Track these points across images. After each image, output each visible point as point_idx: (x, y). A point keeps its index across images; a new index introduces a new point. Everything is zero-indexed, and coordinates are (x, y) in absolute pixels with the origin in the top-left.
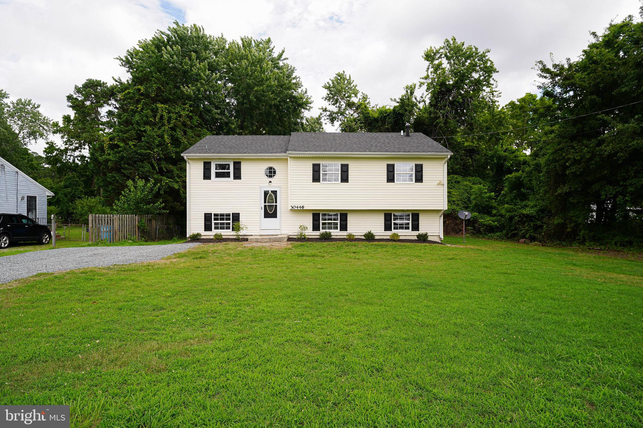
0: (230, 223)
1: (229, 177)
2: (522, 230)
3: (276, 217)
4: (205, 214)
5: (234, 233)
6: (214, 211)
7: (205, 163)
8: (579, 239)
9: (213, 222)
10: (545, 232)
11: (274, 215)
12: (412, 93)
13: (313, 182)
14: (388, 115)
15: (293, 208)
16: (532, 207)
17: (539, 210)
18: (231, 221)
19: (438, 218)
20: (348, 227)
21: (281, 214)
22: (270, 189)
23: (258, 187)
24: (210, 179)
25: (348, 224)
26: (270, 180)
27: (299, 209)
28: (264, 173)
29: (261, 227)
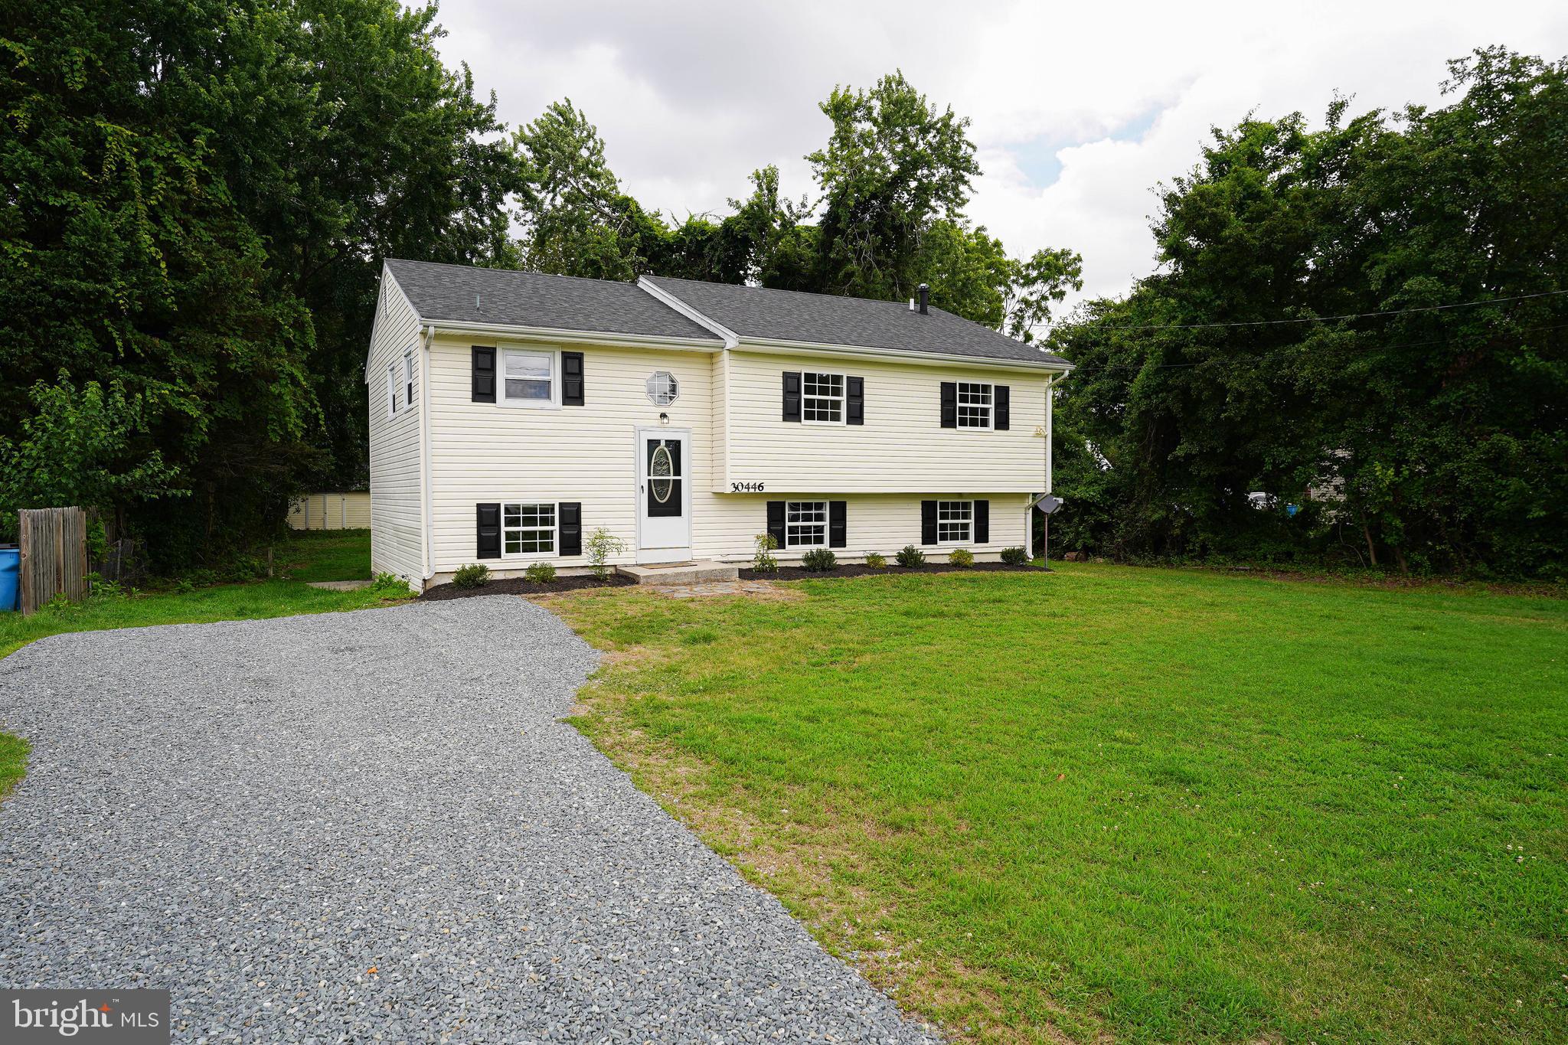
0: (552, 532)
1: (549, 397)
2: (1067, 533)
3: (678, 513)
4: (479, 507)
6: (504, 497)
7: (477, 352)
8: (1191, 551)
9: (503, 529)
10: (1123, 537)
11: (673, 508)
12: (772, 191)
13: (784, 420)
14: (710, 239)
15: (737, 488)
16: (1090, 483)
17: (1106, 491)
18: (556, 528)
19: (1023, 511)
20: (848, 536)
21: (690, 504)
22: (663, 436)
23: (631, 428)
24: (494, 401)
25: (848, 530)
26: (663, 410)
27: (752, 490)
28: (645, 389)
29: (640, 542)
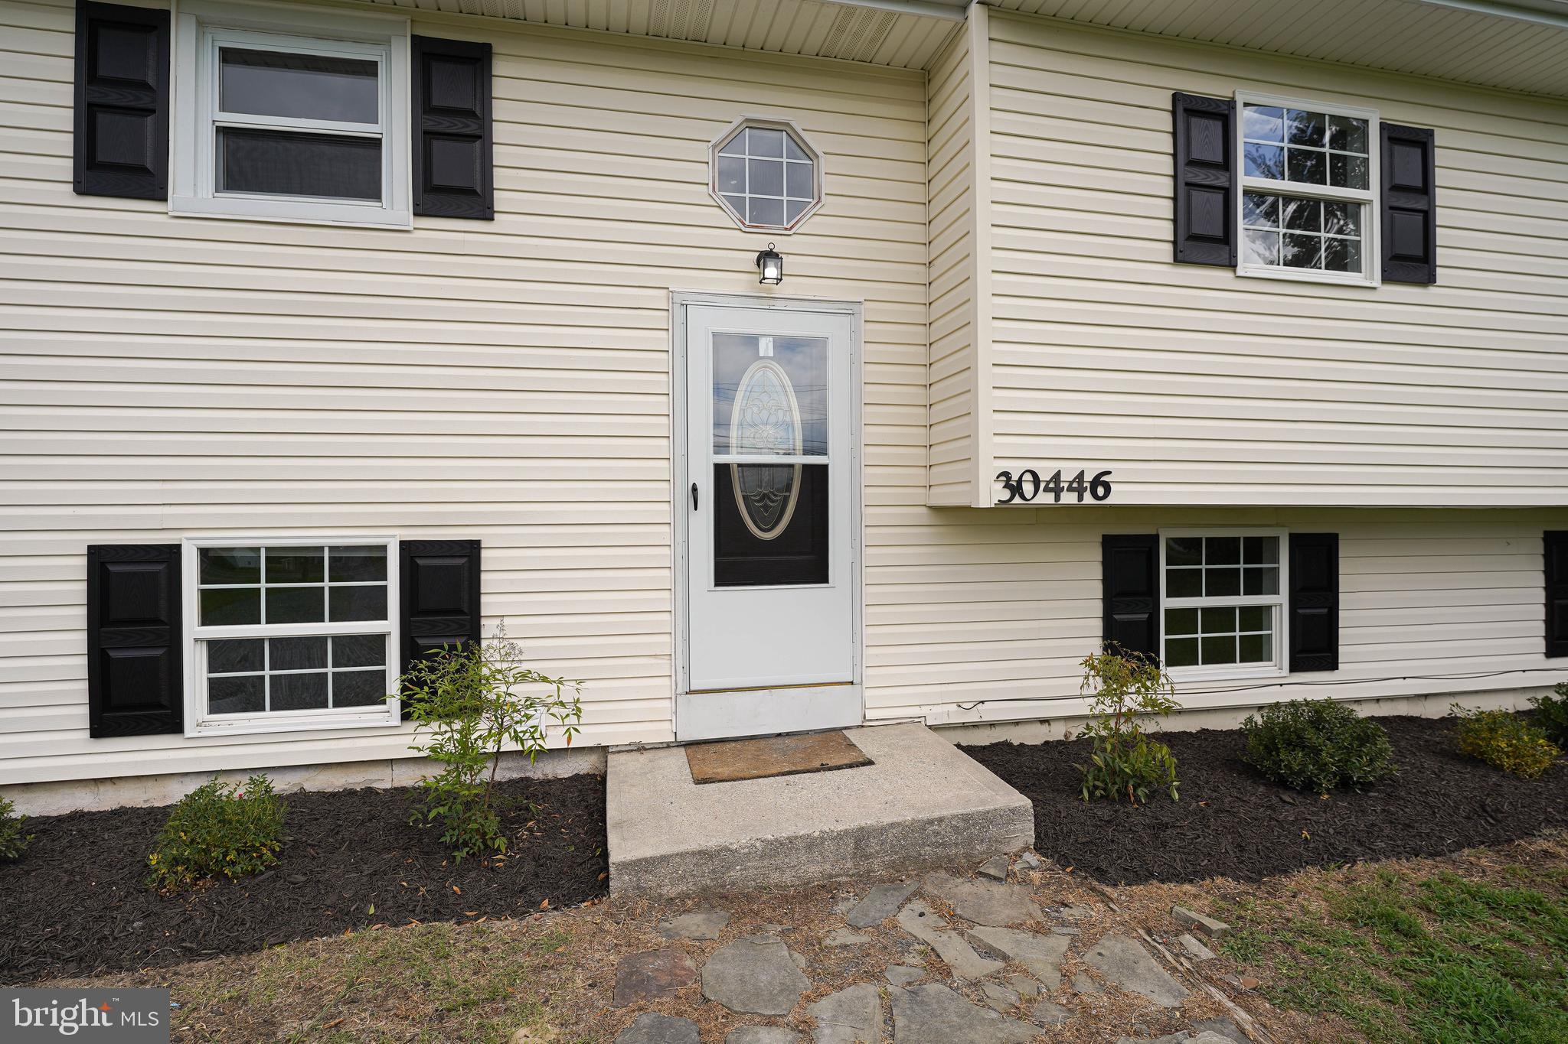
0: (380, 640)
1: (373, 192)
3: (815, 571)
4: (100, 559)
5: (425, 736)
6: (194, 524)
9: (194, 632)
11: (799, 555)
15: (1016, 489)
18: (390, 626)
20: (1341, 634)
22: (766, 326)
23: (659, 299)
24: (159, 198)
26: (762, 243)
27: (1069, 498)
28: (706, 173)
29: (687, 669)
